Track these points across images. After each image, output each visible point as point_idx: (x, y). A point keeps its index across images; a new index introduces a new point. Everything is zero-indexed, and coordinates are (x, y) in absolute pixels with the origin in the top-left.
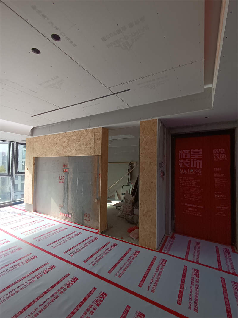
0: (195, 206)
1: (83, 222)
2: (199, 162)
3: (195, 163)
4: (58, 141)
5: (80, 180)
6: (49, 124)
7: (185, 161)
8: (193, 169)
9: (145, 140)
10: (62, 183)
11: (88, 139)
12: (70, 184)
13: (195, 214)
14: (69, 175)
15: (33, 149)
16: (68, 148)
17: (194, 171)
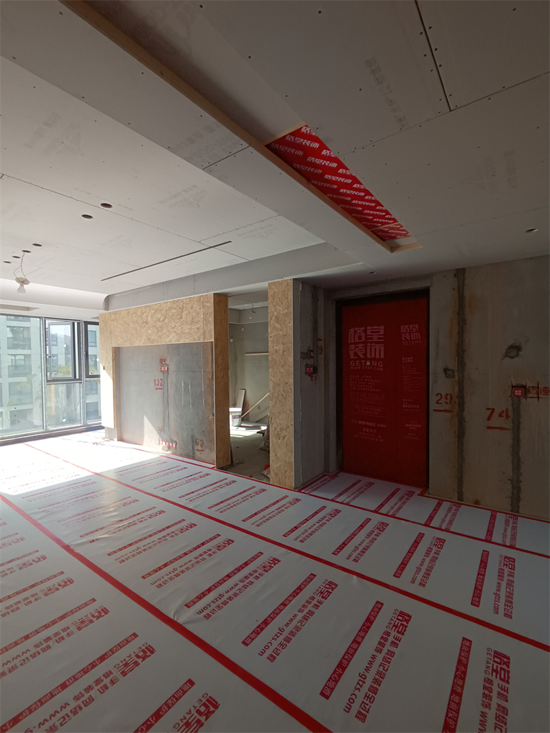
0: (374, 425)
1: (194, 453)
2: (380, 349)
3: (373, 350)
4: (149, 319)
5: (186, 385)
6: (134, 290)
7: (358, 347)
8: (371, 360)
9: (275, 314)
10: (159, 390)
11: (194, 314)
12: (172, 392)
13: (374, 439)
14: (169, 376)
15: (111, 332)
16: (165, 331)
17: (371, 363)
